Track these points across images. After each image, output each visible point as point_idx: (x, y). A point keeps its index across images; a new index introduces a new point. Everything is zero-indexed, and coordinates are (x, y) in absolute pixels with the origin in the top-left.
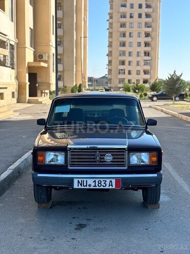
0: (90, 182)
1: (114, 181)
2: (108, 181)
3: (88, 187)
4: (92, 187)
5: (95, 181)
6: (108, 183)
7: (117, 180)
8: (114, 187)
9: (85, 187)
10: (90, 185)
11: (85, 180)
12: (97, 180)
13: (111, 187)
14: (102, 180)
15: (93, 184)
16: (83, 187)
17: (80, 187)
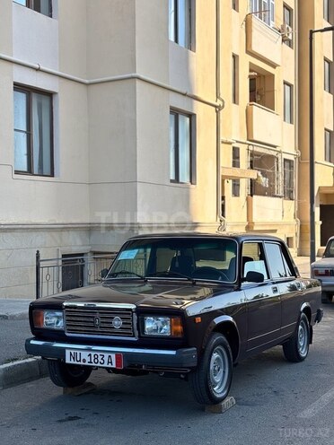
0: (85, 355)
1: (113, 356)
2: (106, 355)
3: (82, 363)
4: (87, 364)
5: (90, 355)
6: (106, 359)
7: (118, 355)
8: (114, 366)
9: (79, 363)
10: (84, 361)
11: (78, 352)
12: (93, 354)
13: (110, 365)
14: (99, 354)
15: (88, 359)
16: (76, 362)
17: (72, 362)
